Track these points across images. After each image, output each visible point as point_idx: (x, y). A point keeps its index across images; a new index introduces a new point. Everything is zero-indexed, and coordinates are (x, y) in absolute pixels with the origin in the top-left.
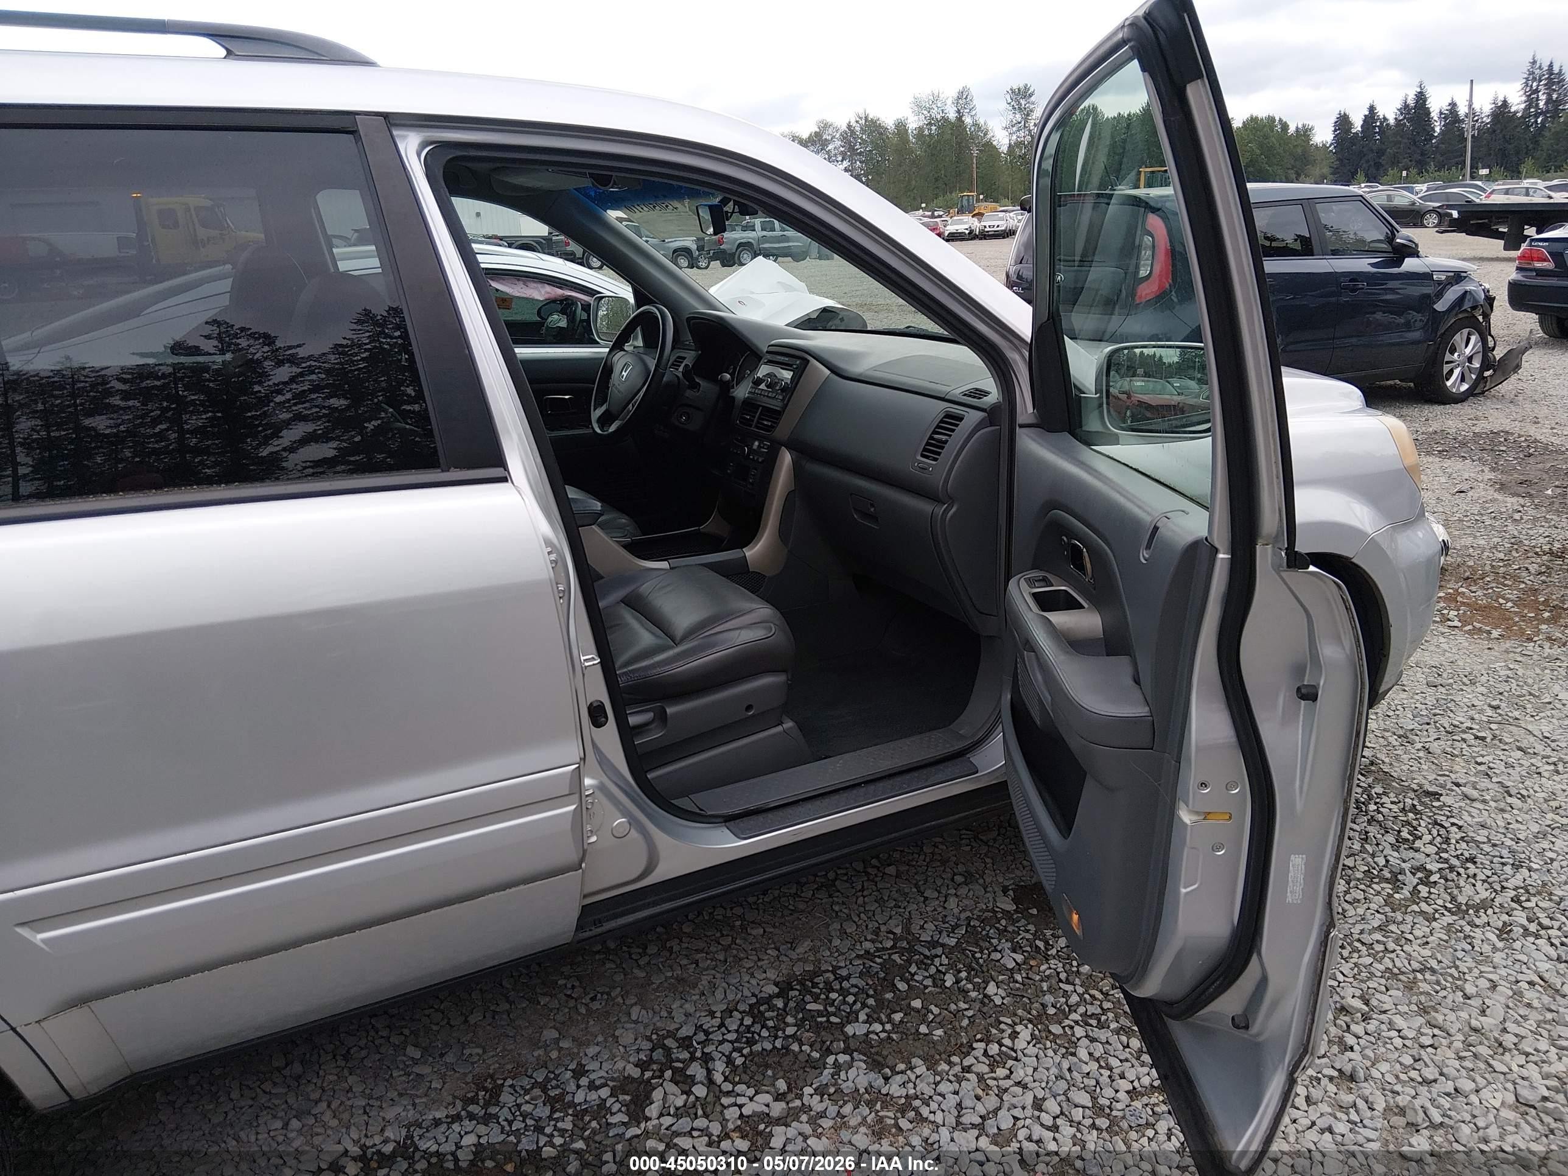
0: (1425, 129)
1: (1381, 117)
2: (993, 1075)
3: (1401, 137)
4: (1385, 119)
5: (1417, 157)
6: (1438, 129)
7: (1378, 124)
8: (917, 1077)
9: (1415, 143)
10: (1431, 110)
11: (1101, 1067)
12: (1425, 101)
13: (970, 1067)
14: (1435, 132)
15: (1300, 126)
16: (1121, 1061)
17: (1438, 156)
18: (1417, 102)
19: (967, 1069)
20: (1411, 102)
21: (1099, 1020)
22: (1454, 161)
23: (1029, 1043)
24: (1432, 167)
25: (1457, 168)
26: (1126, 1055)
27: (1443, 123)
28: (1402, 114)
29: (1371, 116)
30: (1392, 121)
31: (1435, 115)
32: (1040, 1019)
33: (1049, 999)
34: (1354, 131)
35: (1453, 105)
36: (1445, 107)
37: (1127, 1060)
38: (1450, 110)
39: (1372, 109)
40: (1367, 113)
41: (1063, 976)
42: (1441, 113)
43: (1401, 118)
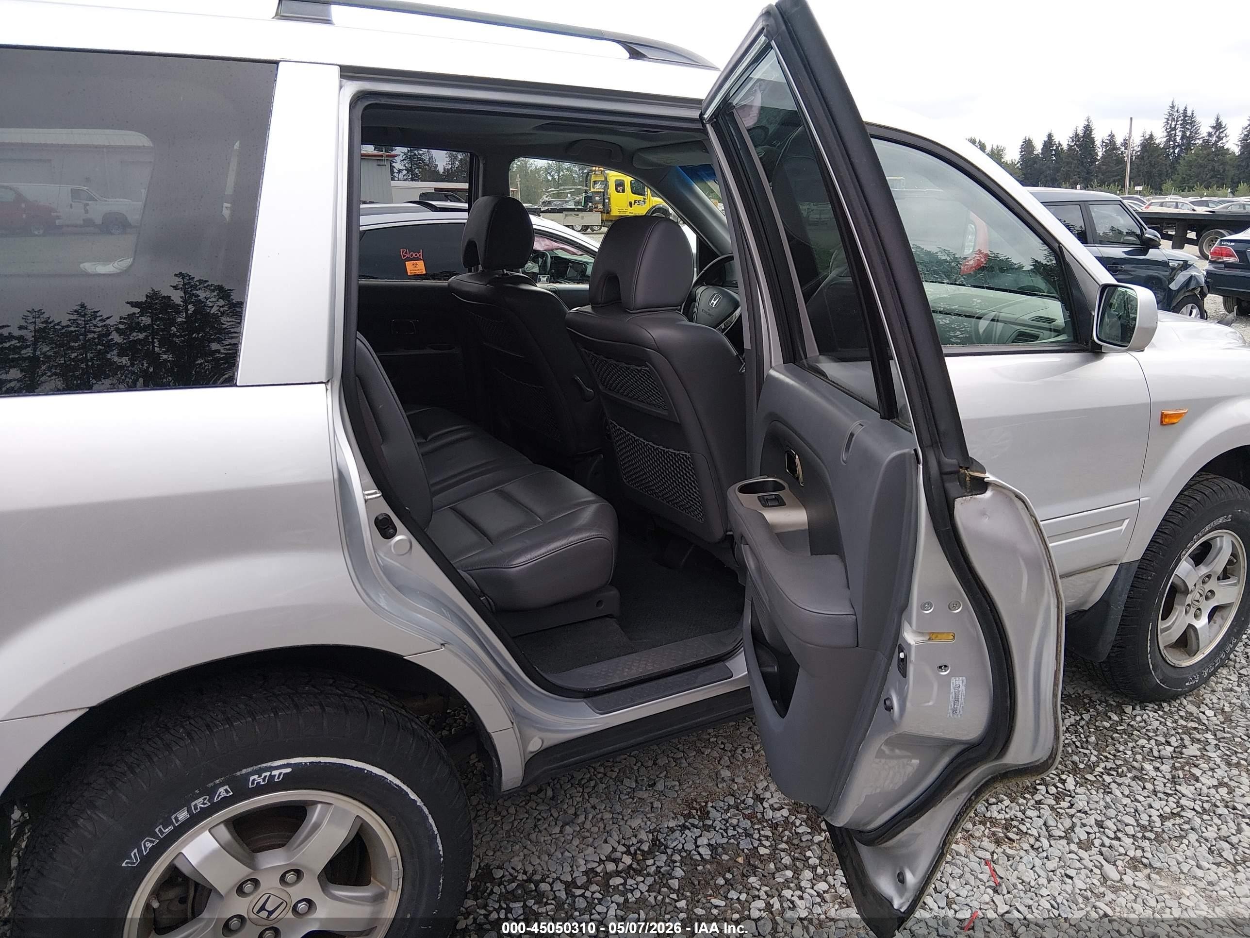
0: (1091, 154)
1: (1057, 143)
2: (1059, 806)
3: (1072, 159)
4: (1060, 144)
5: (1084, 174)
6: (1100, 154)
7: (1054, 148)
8: (1006, 807)
9: (1083, 164)
10: (1095, 139)
11: (1132, 801)
12: (1091, 132)
13: (1040, 801)
14: (1097, 155)
15: (995, 147)
16: (1145, 797)
17: (1100, 175)
18: (1085, 133)
19: (1039, 802)
20: (1081, 133)
21: (1117, 772)
22: (1112, 179)
23: (1076, 787)
24: (1095, 183)
25: (1115, 185)
26: (1145, 793)
27: (1104, 150)
28: (1073, 141)
29: (1049, 143)
30: (1065, 147)
31: (1098, 143)
32: (1075, 770)
33: (1075, 758)
34: (1035, 153)
35: (1112, 136)
36: (1106, 138)
37: (1148, 797)
38: (1110, 140)
39: (1050, 136)
40: (1046, 139)
41: (1078, 744)
42: (1103, 142)
43: (1073, 144)
